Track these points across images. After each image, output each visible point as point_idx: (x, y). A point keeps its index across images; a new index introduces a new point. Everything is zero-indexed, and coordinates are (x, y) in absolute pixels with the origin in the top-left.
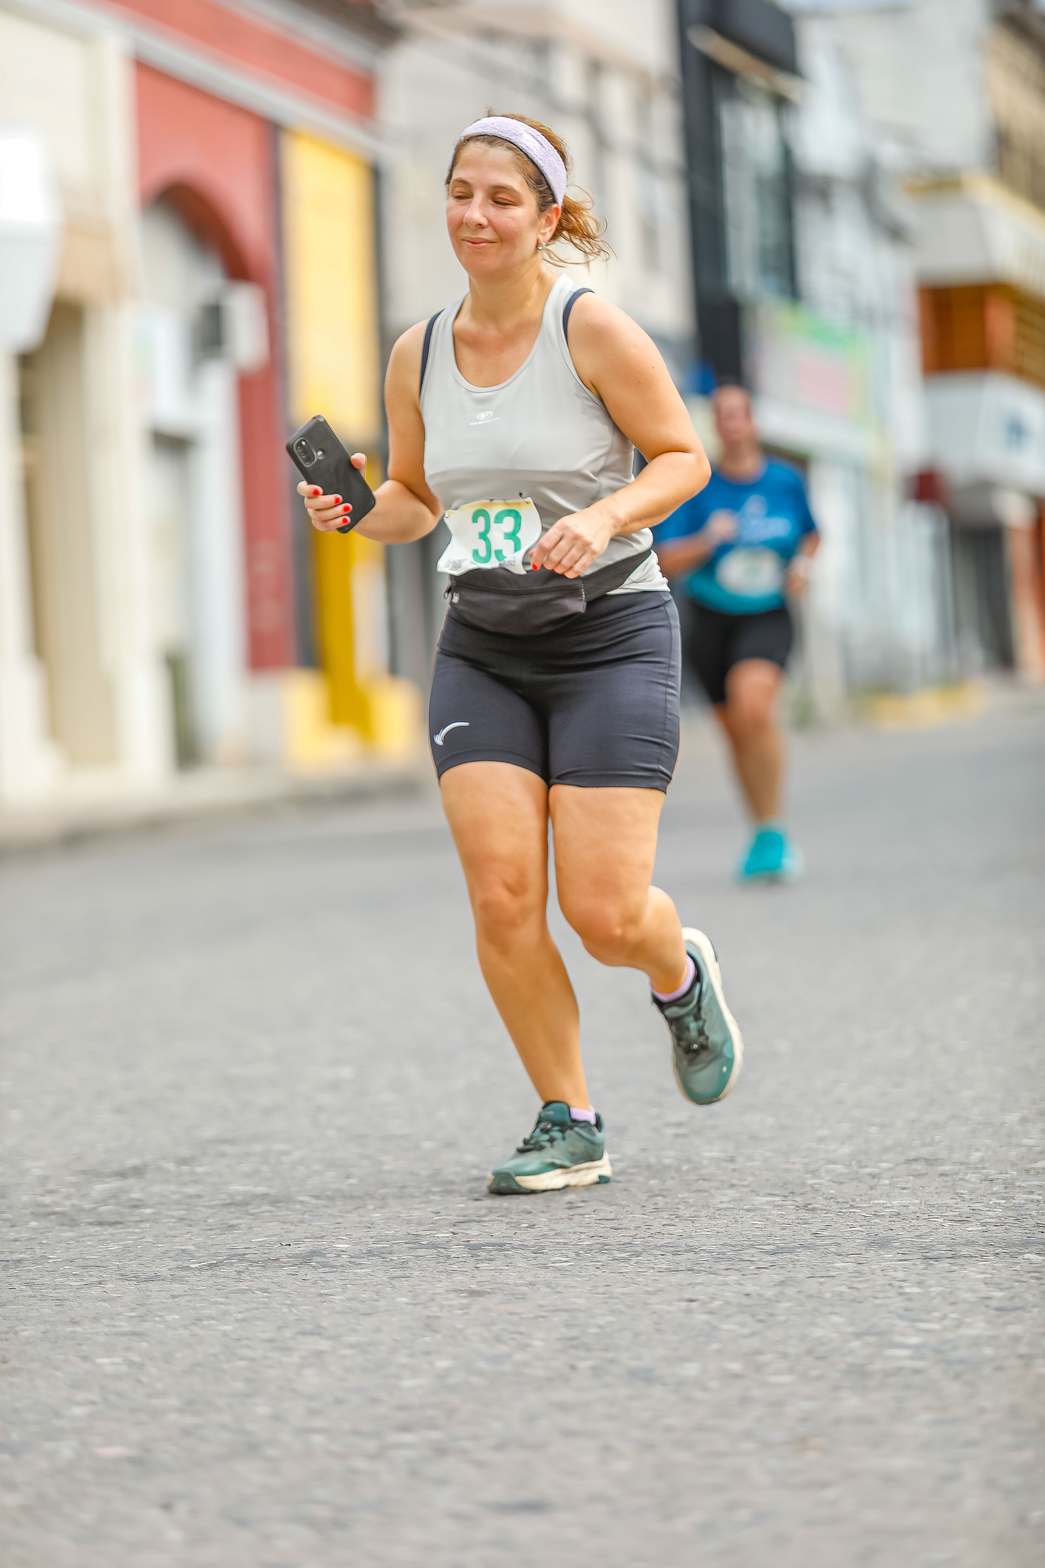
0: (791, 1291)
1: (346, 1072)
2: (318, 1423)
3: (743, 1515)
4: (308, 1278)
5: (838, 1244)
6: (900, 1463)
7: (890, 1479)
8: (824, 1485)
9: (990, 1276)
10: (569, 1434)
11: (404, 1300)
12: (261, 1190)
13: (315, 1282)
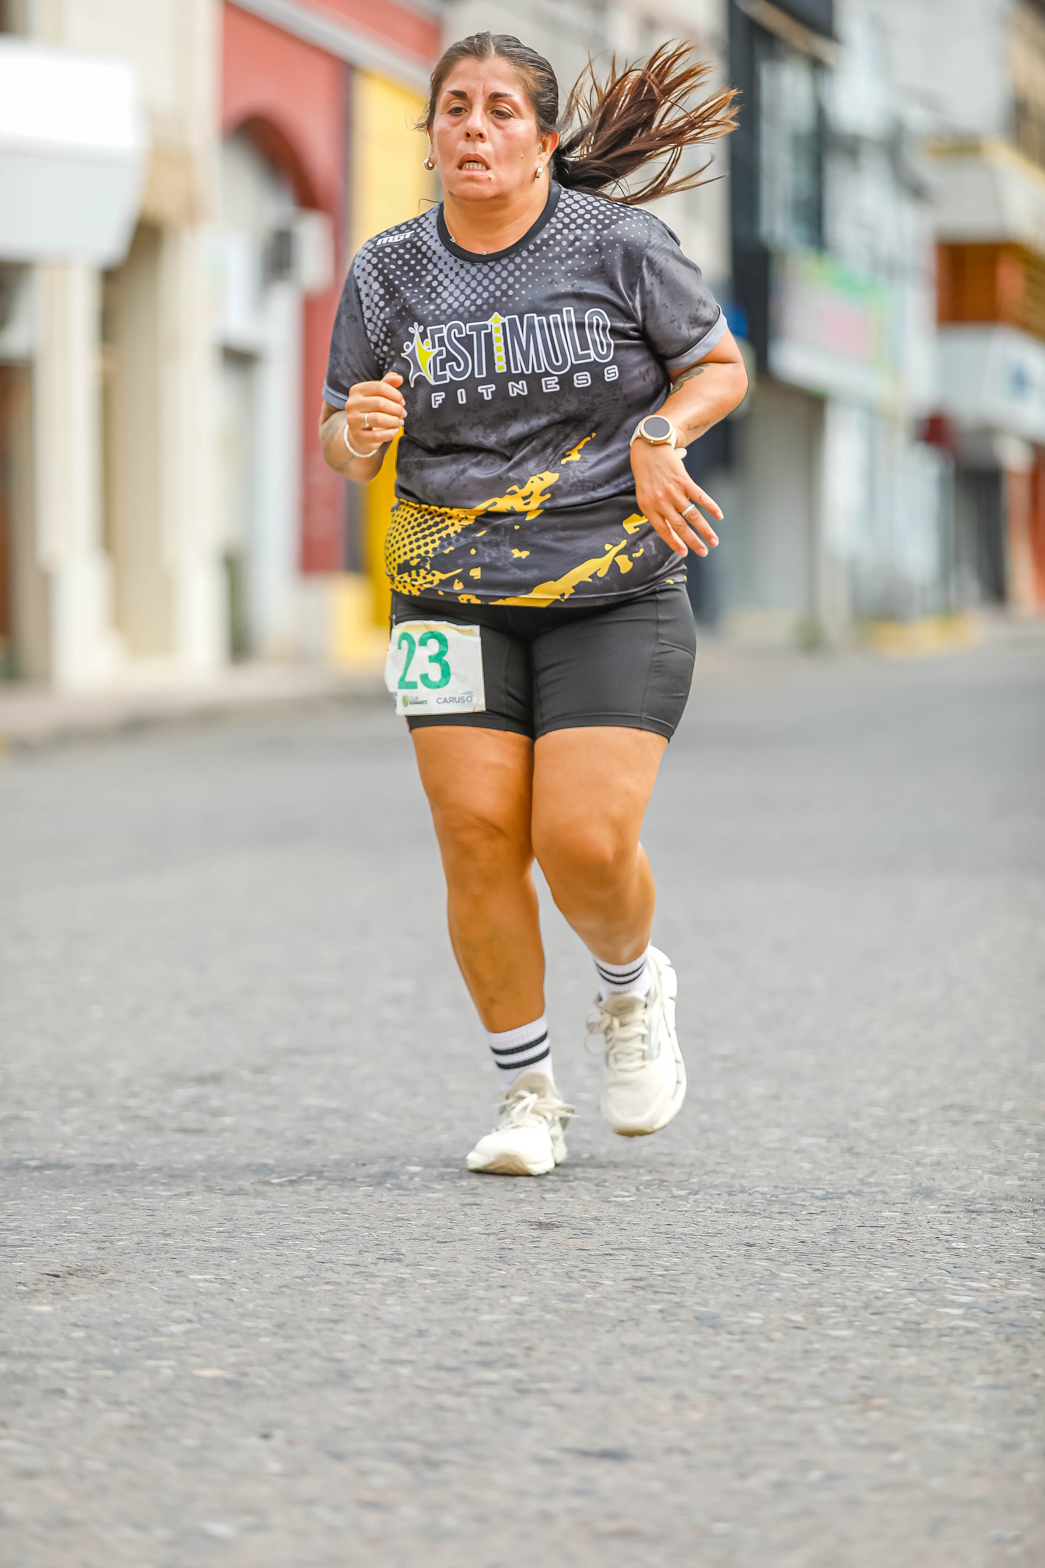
0: (843, 1240)
1: (405, 986)
2: (403, 1355)
3: (815, 1475)
4: (384, 1200)
5: (884, 1192)
6: (960, 1428)
7: (952, 1444)
8: (891, 1448)
9: (1032, 1234)
10: (642, 1379)
11: (477, 1229)
12: (333, 1104)
13: (391, 1205)
